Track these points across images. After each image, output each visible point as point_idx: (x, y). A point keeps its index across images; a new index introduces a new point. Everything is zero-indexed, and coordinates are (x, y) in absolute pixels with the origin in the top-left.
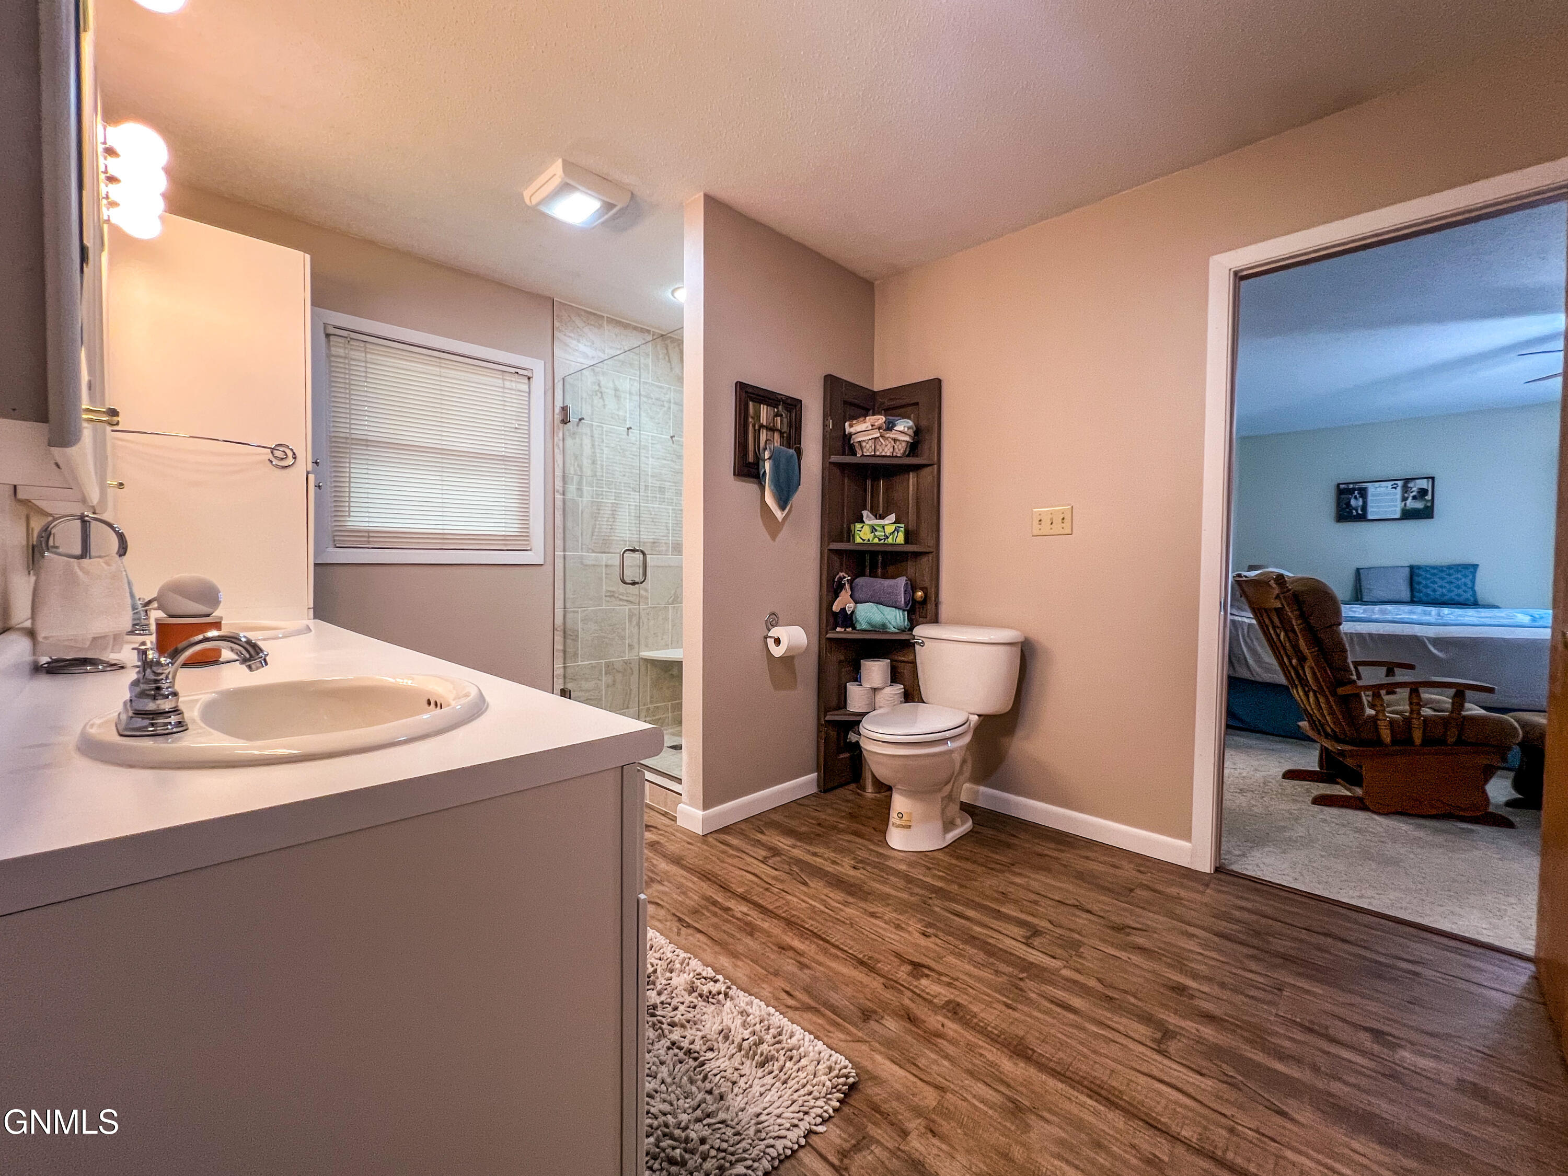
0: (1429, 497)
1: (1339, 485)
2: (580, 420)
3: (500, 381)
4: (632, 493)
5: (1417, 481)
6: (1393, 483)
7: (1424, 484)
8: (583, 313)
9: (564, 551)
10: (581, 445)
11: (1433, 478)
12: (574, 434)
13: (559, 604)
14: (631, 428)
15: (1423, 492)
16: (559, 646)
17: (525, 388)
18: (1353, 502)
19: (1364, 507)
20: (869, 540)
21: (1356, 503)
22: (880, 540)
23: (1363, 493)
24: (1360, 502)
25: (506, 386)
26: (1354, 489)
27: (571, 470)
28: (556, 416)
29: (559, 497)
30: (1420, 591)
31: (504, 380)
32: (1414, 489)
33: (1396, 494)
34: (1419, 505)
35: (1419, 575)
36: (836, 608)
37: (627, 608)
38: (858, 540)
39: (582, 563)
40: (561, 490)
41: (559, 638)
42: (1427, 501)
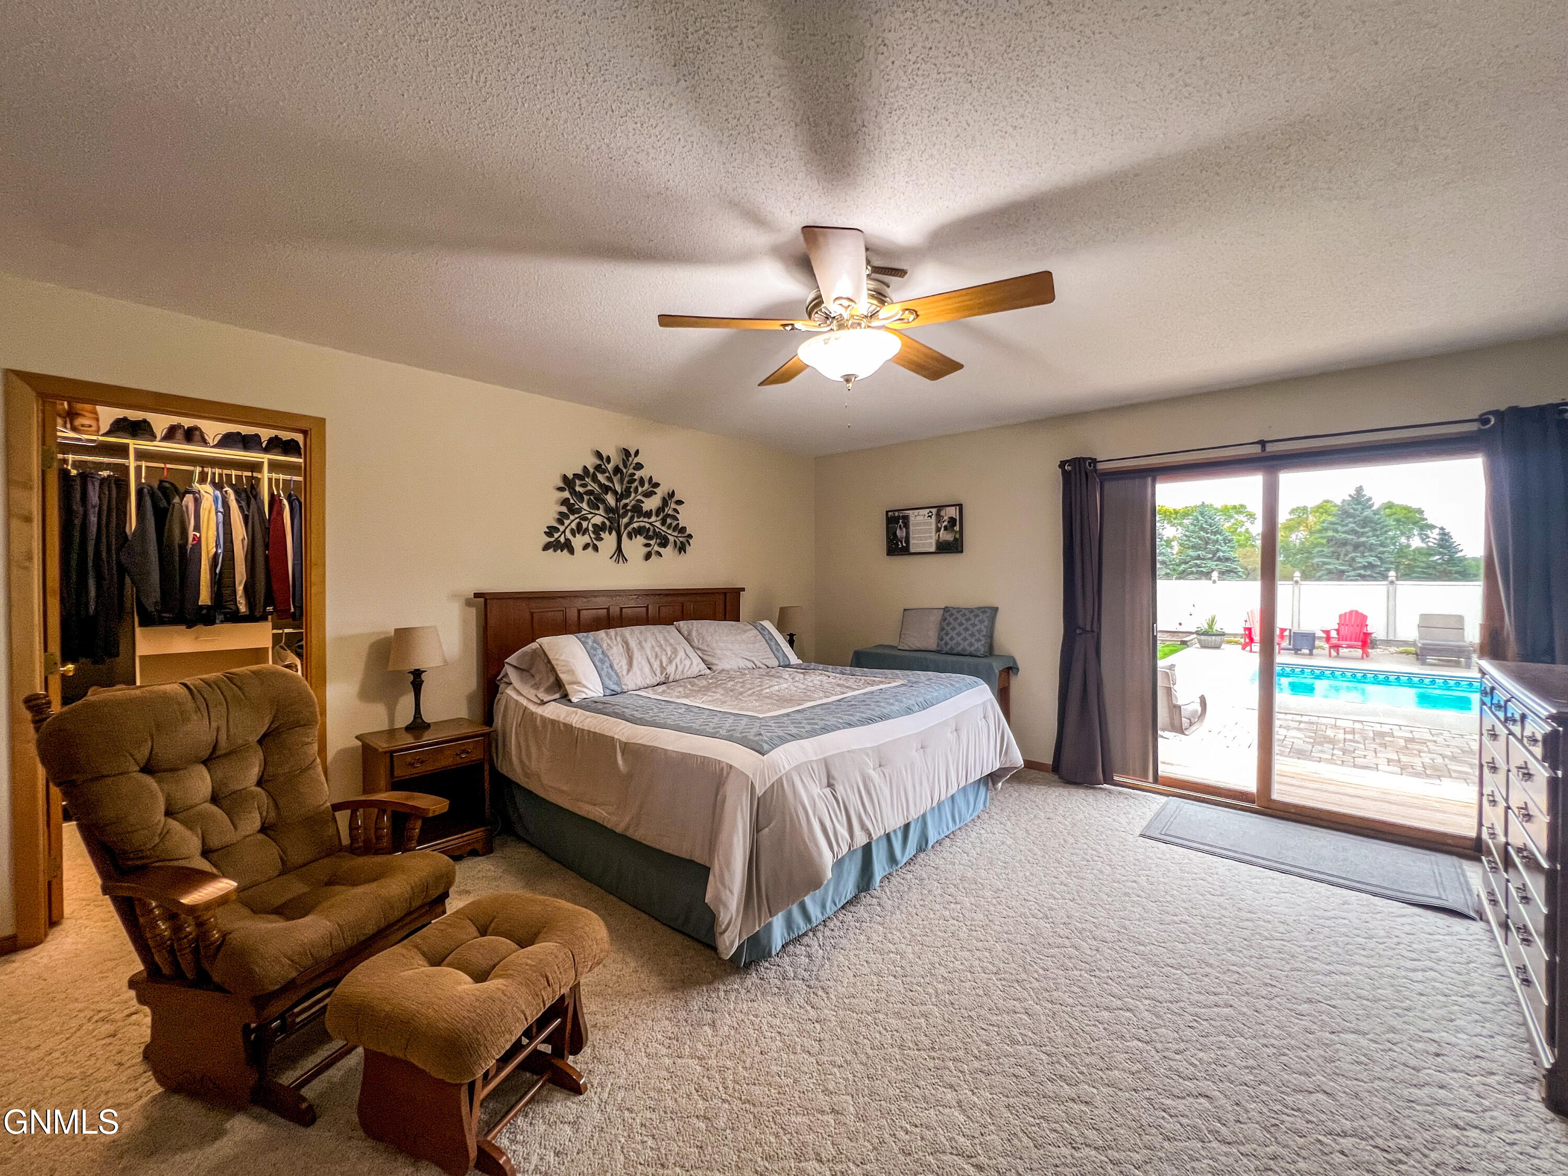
0: (957, 528)
5: (948, 509)
6: (928, 510)
7: (952, 512)
15: (952, 521)
18: (899, 533)
19: (907, 539)
21: (901, 533)
23: (906, 519)
24: (904, 534)
26: (899, 517)
32: (946, 518)
33: (931, 525)
34: (951, 537)
42: (957, 532)
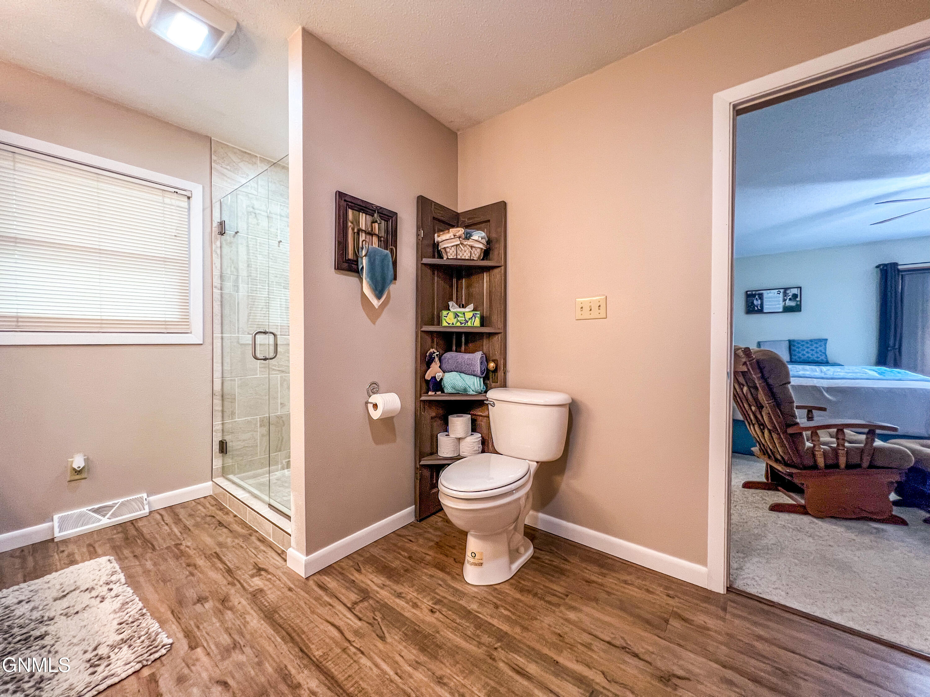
0: (798, 299)
1: (747, 292)
2: (237, 233)
3: (161, 198)
4: (283, 290)
5: (792, 289)
6: (778, 290)
7: (795, 291)
8: (238, 152)
9: (222, 333)
10: (237, 252)
11: (800, 288)
12: (230, 243)
13: (217, 375)
14: (281, 241)
15: (795, 296)
16: (218, 408)
17: (185, 204)
18: (755, 302)
19: (762, 305)
20: (453, 324)
21: (757, 302)
22: (461, 323)
23: (761, 296)
24: (759, 302)
25: (165, 202)
26: (755, 295)
27: (228, 271)
28: (213, 229)
29: (217, 292)
30: (795, 355)
31: (164, 197)
32: (790, 294)
33: (779, 298)
34: (793, 304)
35: (794, 346)
36: (428, 376)
37: (279, 376)
38: (445, 324)
39: (238, 342)
40: (219, 286)
41: (217, 402)
42: (798, 301)
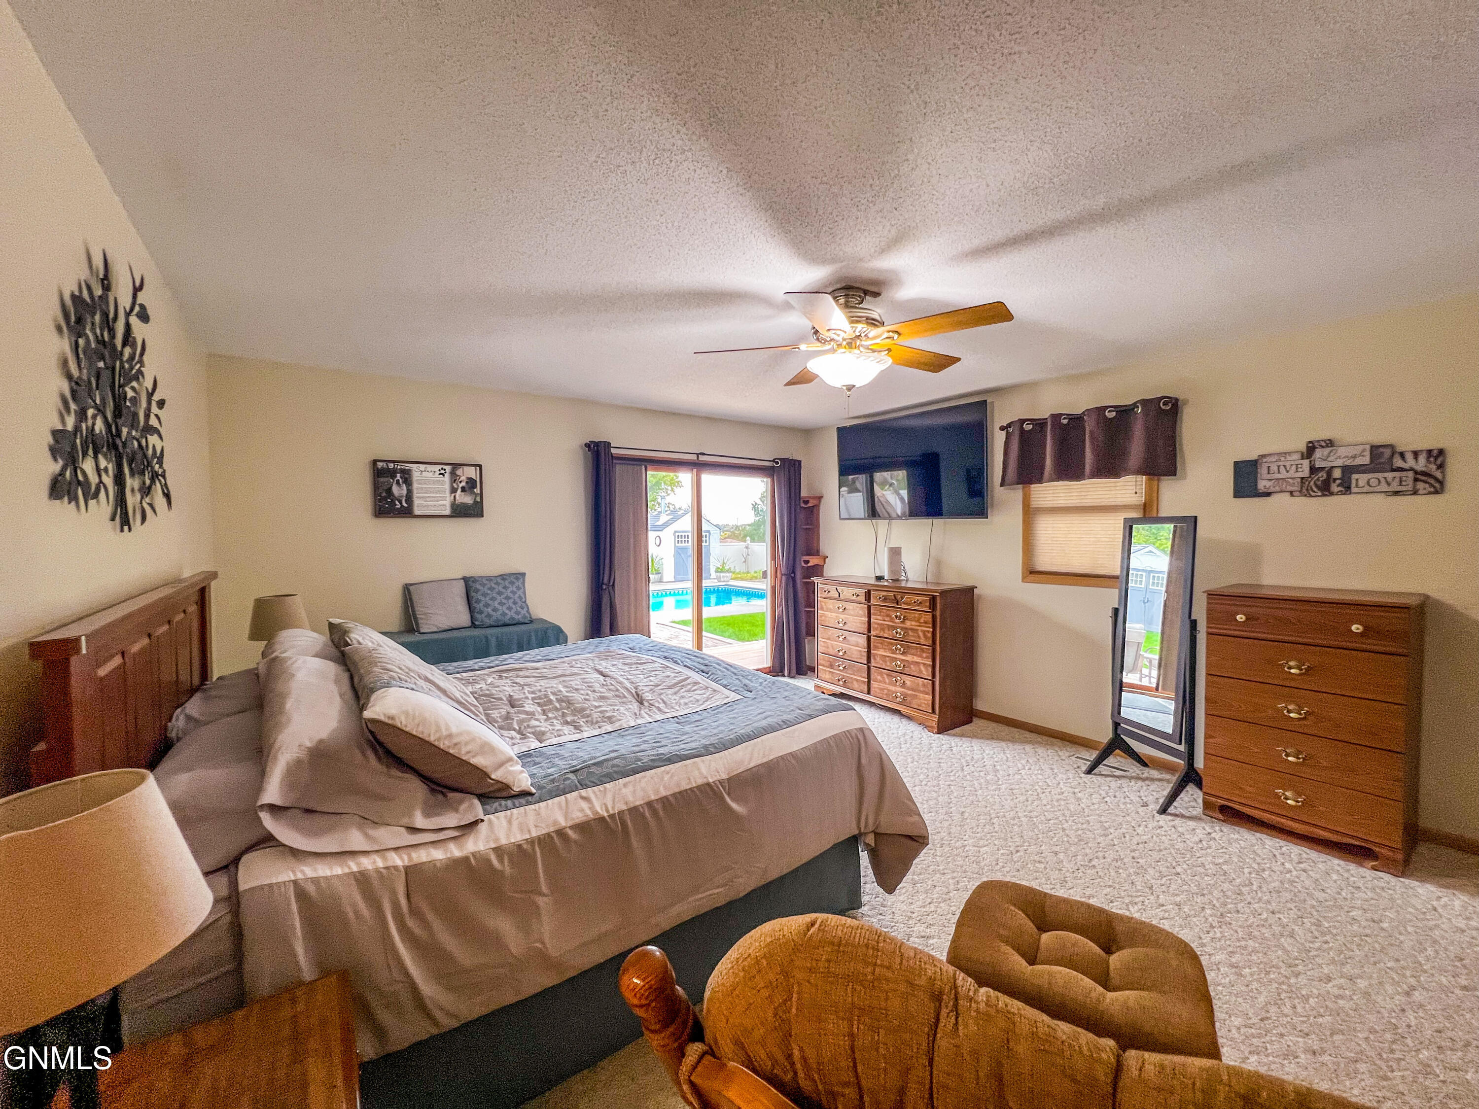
0: (477, 490)
1: (375, 462)
5: (465, 468)
6: (440, 467)
7: (471, 472)
15: (471, 483)
18: (395, 490)
19: (409, 498)
21: (399, 491)
23: (406, 474)
24: (404, 492)
26: (395, 471)
30: (481, 612)
32: (463, 478)
33: (443, 484)
34: (468, 499)
35: (477, 591)
42: (476, 495)
